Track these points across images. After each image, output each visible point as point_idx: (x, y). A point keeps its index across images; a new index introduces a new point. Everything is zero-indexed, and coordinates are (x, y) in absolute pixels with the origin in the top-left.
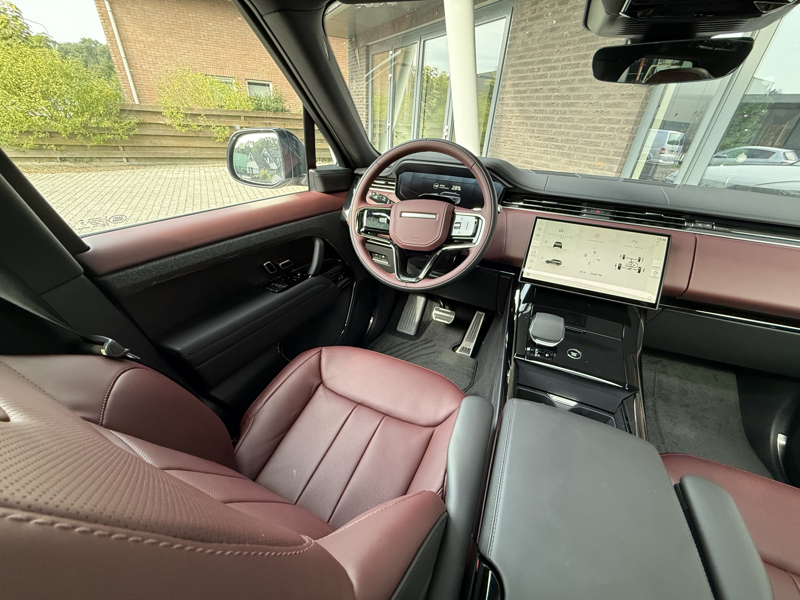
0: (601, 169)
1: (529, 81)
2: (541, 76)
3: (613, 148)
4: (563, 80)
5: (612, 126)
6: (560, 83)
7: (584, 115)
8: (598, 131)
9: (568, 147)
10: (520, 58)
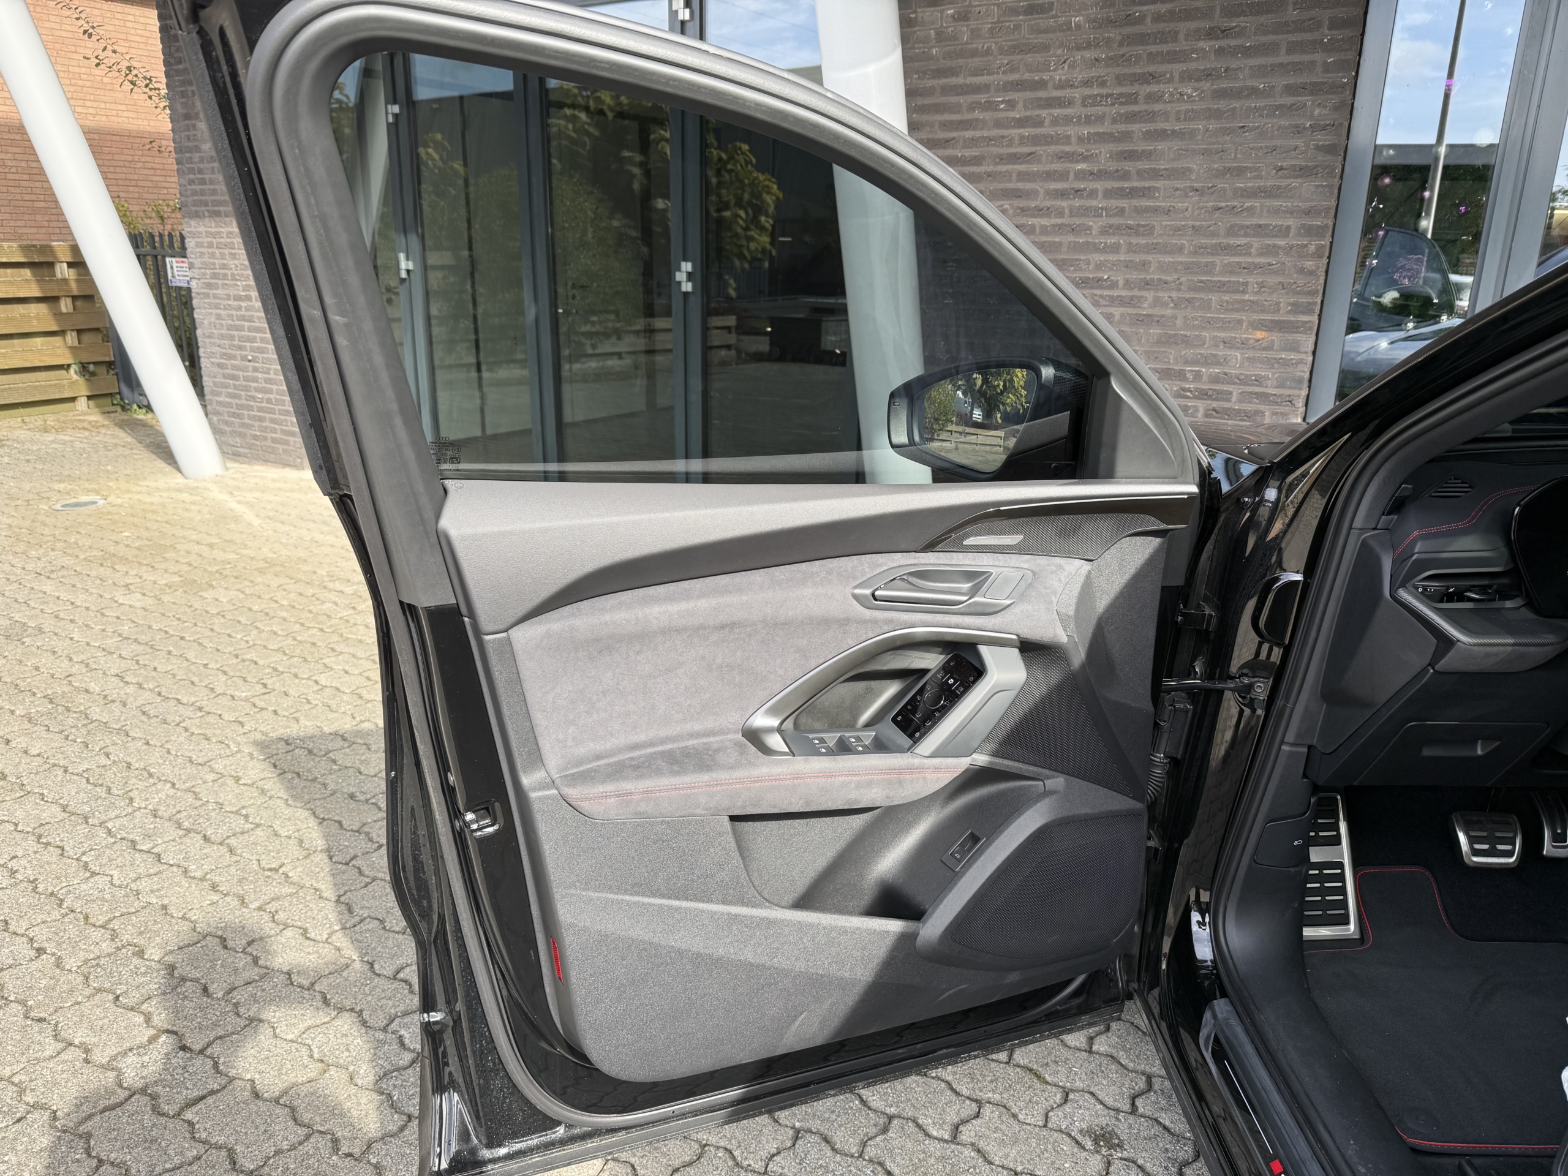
0: (1264, 349)
1: (985, 133)
2: (1021, 123)
3: (1287, 293)
4: (1098, 134)
5: (1269, 242)
6: (1089, 139)
7: (1185, 218)
8: (1234, 255)
9: (1150, 299)
10: (940, 73)
